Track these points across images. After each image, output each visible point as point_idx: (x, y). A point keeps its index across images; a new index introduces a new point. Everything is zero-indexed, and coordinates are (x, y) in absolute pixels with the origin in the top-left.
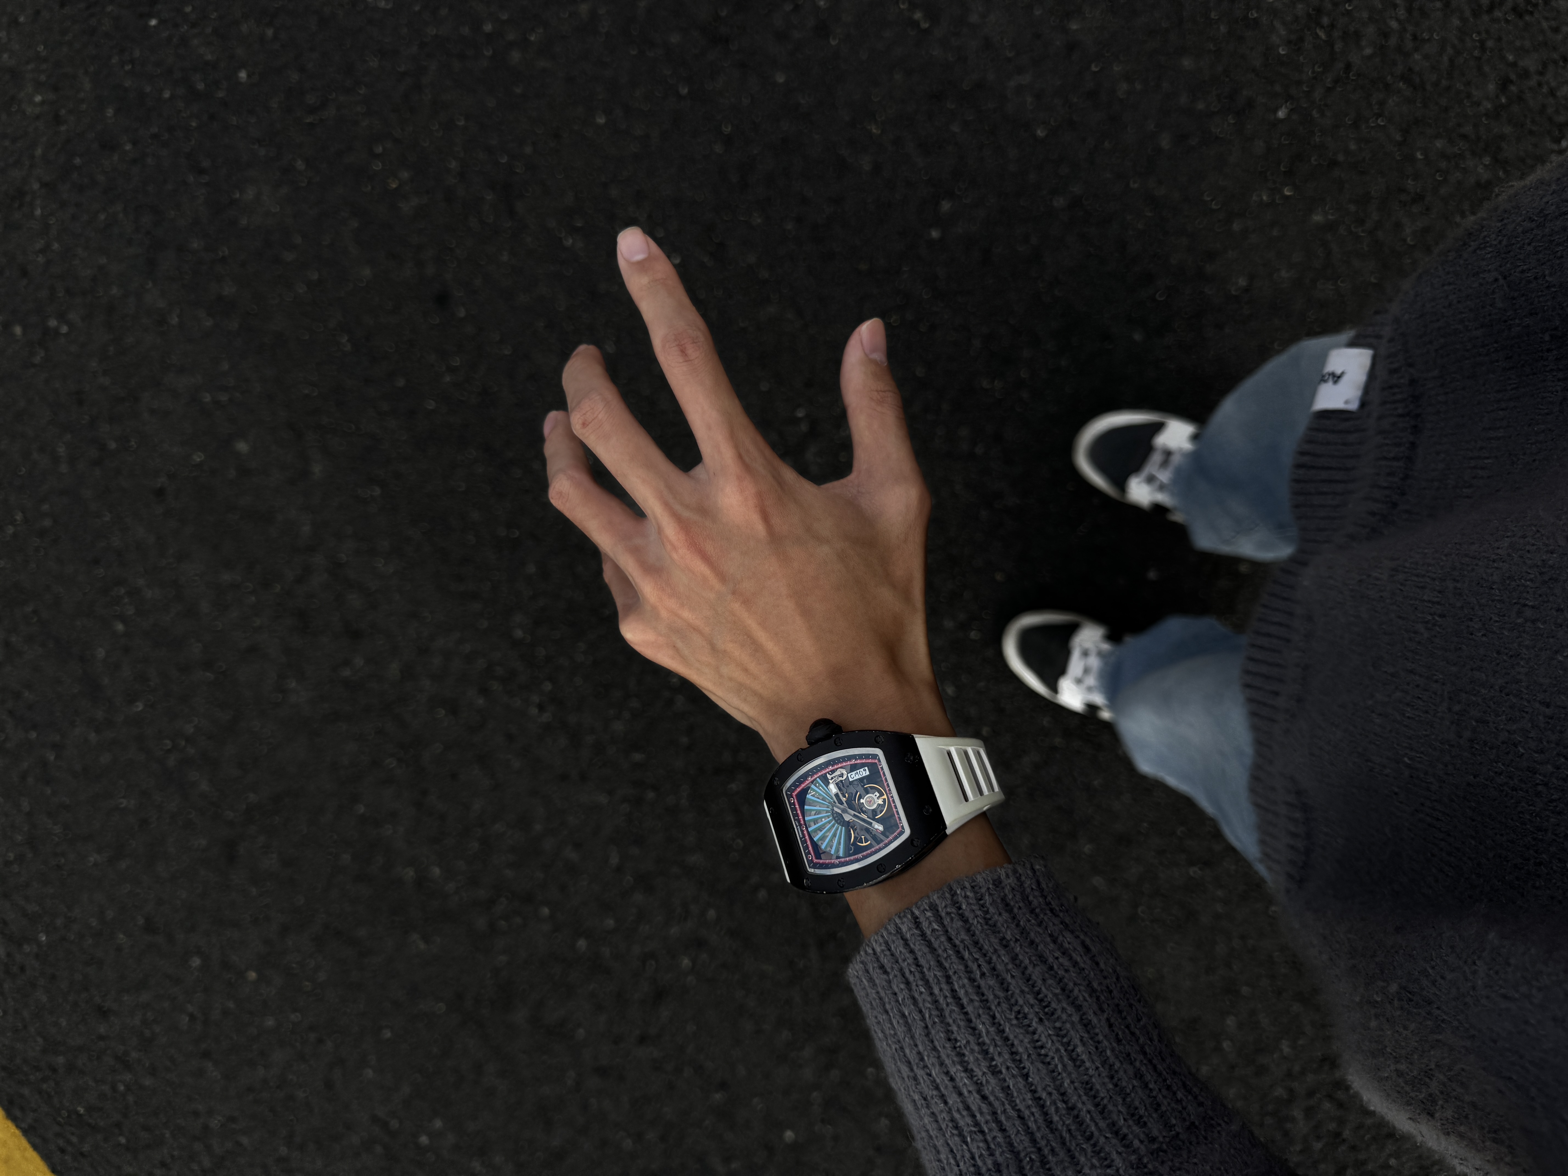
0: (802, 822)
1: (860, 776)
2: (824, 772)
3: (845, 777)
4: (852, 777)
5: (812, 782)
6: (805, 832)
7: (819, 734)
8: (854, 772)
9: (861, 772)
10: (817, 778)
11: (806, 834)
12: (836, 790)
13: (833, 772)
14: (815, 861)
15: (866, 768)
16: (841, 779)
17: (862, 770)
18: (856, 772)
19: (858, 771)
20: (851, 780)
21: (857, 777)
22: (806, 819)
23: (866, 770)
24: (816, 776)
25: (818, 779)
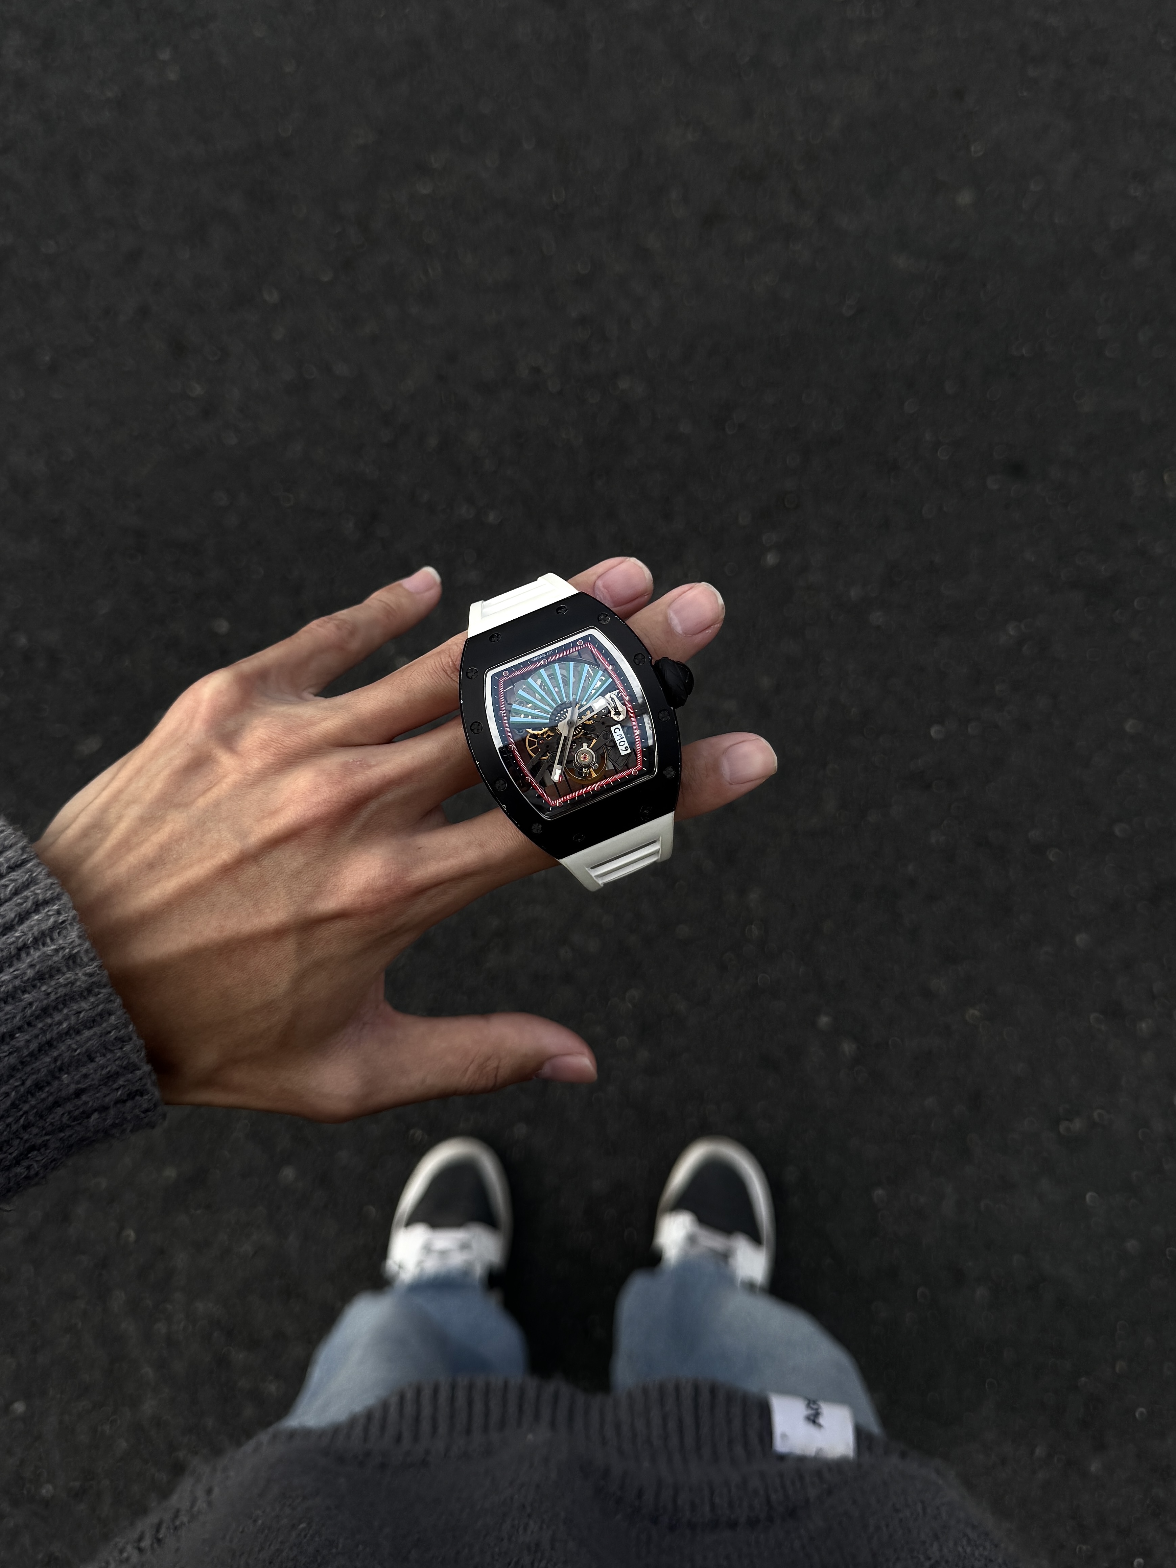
0: (551, 659)
1: (618, 743)
2: (621, 688)
3: (615, 718)
4: (616, 731)
5: (605, 670)
6: (538, 664)
7: (670, 676)
8: (622, 733)
9: (623, 743)
10: (612, 678)
11: (535, 666)
12: (597, 708)
13: (620, 699)
14: (502, 681)
15: (629, 751)
16: (613, 712)
17: (627, 745)
18: (623, 736)
19: (624, 739)
20: (612, 729)
21: (617, 738)
22: (556, 665)
23: (627, 750)
24: (614, 676)
25: (611, 680)
